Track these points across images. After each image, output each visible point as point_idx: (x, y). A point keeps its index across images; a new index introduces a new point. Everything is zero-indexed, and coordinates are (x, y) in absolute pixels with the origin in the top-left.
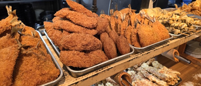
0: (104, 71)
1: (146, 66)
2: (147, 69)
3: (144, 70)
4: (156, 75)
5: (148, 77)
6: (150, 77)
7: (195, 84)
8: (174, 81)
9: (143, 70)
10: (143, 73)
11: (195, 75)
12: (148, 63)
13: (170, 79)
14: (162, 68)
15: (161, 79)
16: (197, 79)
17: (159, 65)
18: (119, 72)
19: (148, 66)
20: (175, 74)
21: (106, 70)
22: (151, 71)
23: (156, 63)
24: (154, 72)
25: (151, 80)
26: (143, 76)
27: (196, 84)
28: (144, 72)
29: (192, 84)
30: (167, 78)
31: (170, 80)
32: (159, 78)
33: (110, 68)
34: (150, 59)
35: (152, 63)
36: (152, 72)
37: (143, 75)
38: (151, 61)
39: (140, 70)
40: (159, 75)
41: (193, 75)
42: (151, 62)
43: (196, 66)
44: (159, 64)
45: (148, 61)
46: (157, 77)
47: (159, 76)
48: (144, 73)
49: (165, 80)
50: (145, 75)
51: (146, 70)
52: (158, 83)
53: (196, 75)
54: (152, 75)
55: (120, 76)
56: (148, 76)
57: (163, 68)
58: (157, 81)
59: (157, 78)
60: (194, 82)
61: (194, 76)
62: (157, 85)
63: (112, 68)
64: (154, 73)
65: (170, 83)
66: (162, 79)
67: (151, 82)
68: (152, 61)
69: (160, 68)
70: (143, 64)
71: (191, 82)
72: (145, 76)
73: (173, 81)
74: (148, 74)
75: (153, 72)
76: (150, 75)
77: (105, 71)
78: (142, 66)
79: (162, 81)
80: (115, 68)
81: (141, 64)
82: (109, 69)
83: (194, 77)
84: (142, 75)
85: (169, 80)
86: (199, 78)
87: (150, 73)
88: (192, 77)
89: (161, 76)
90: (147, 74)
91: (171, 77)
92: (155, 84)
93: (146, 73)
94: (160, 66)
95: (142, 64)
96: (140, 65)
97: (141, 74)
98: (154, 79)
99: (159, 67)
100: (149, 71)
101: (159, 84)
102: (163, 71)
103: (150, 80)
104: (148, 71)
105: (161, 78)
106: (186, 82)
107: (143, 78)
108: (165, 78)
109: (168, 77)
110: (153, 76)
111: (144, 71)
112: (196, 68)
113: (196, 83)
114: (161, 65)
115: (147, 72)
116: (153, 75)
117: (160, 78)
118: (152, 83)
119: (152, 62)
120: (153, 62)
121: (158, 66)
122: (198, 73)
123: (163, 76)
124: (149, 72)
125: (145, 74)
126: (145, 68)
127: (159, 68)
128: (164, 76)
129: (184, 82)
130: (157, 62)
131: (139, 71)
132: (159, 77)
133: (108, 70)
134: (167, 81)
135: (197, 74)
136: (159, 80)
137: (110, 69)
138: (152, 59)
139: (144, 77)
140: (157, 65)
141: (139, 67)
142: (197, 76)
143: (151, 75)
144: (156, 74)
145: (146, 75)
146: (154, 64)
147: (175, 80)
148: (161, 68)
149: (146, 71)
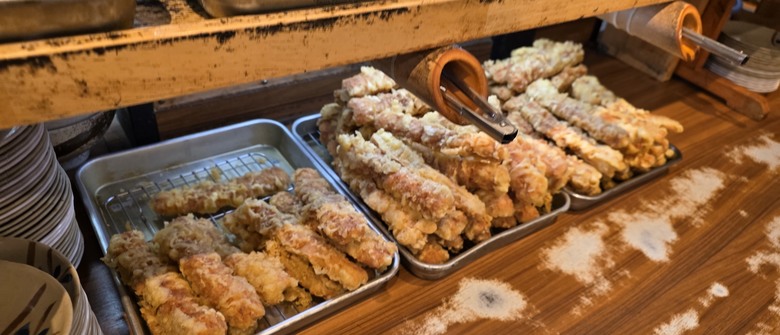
0: (366, 15)
1: (548, 92)
2: (547, 104)
3: (536, 104)
4: (583, 125)
5: (549, 131)
6: (560, 130)
7: (728, 177)
8: (651, 152)
9: (531, 106)
10: (532, 116)
11: (733, 149)
12: (559, 81)
13: (640, 142)
14: (611, 106)
15: (600, 142)
16: (738, 162)
17: (599, 91)
18: (435, 42)
19: (554, 91)
20: (662, 126)
21: (376, 13)
22: (563, 109)
23: (587, 83)
24: (578, 111)
25: (559, 143)
26: (530, 129)
27: (732, 177)
28: (535, 112)
29: (719, 176)
30: (628, 136)
31: (636, 146)
32: (595, 135)
33: (394, 10)
34: (567, 68)
35: (574, 85)
36: (567, 115)
37: (529, 123)
38: (570, 74)
39: (518, 106)
40: (597, 126)
41: (727, 147)
42: (569, 82)
43: (742, 119)
44: (600, 87)
45: (558, 73)
46: (585, 131)
47: (594, 128)
48: (535, 116)
49: (620, 146)
50: (536, 125)
51: (546, 108)
52: (586, 155)
53: (736, 149)
54: (568, 126)
55: (437, 60)
56: (552, 128)
57: (617, 103)
58: (586, 146)
59: (585, 135)
60: (724, 171)
61: (727, 151)
62: (581, 161)
63: (404, 10)
64: (575, 118)
65: (637, 159)
66: (605, 139)
67: (559, 149)
68: (572, 78)
69: (603, 103)
70: (534, 84)
71: (715, 171)
72: (539, 129)
73: (647, 155)
74: (550, 119)
75: (573, 114)
76: (558, 123)
77: (371, 18)
78: (530, 91)
79: (607, 149)
80: (419, 18)
81: (526, 82)
82: (391, 12)
83: (728, 155)
84: (526, 125)
85: (633, 149)
86: (746, 159)
87: (560, 118)
88: (721, 155)
89: (604, 130)
90: (545, 120)
91: (643, 133)
92: (575, 158)
93: (545, 115)
94: (605, 96)
95: (529, 84)
96: (521, 87)
97: (522, 121)
98: (572, 137)
99: (599, 99)
100: (558, 109)
101: (591, 157)
102: (612, 113)
103: (554, 143)
104: (554, 108)
105: (603, 137)
106: (697, 167)
107: (529, 134)
108: (620, 136)
109: (632, 135)
110: (570, 130)
111: (535, 108)
112: (741, 125)
113: (734, 173)
114: (609, 93)
115: (549, 115)
116: (573, 125)
117: (599, 138)
118: (563, 153)
119: (573, 81)
120: (578, 80)
121: (595, 94)
122: (747, 144)
123: (610, 131)
124: (558, 114)
125: (539, 121)
126: (541, 99)
127: (599, 104)
128: (617, 128)
129: (688, 169)
130: (593, 80)
131: (513, 109)
132: (594, 132)
133: (383, 17)
134: (624, 151)
135: (743, 147)
136: (594, 142)
137: (395, 16)
138: (576, 69)
139: (534, 130)
140: (594, 91)
141: (516, 93)
142: (741, 152)
143: (565, 124)
144: (585, 121)
145: (541, 124)
146: (579, 87)
147: (658, 148)
148: (607, 102)
149: (544, 110)
